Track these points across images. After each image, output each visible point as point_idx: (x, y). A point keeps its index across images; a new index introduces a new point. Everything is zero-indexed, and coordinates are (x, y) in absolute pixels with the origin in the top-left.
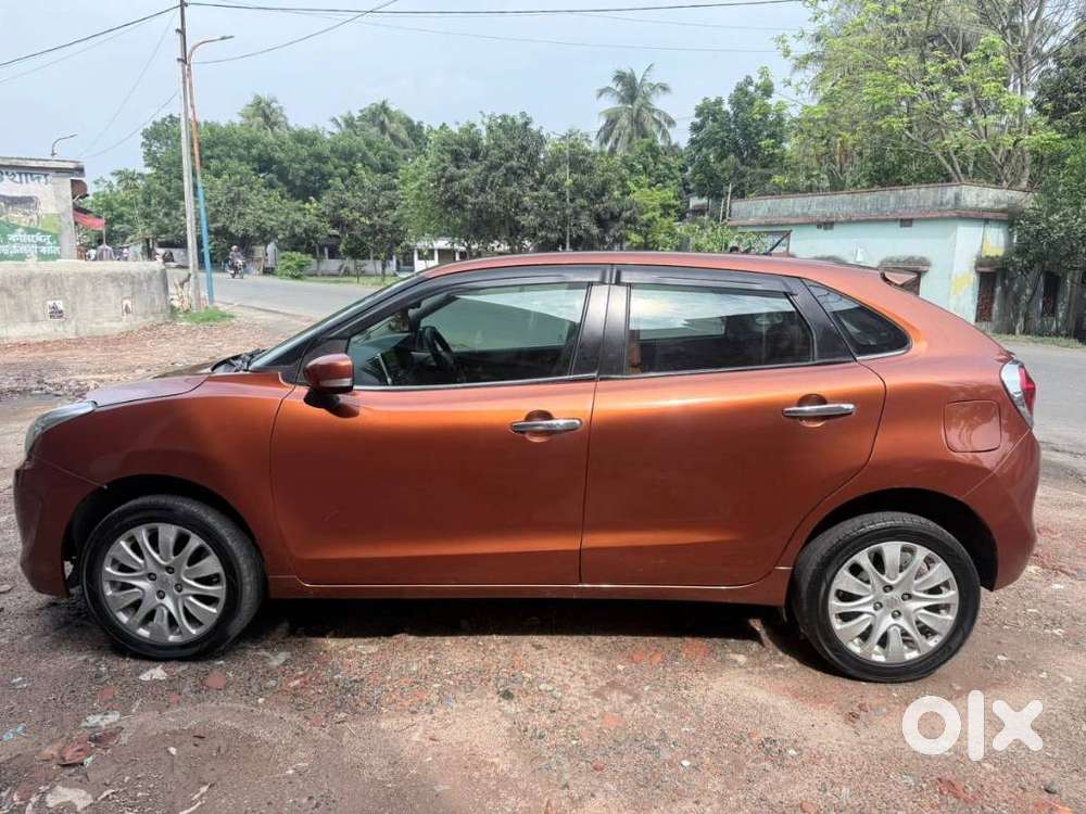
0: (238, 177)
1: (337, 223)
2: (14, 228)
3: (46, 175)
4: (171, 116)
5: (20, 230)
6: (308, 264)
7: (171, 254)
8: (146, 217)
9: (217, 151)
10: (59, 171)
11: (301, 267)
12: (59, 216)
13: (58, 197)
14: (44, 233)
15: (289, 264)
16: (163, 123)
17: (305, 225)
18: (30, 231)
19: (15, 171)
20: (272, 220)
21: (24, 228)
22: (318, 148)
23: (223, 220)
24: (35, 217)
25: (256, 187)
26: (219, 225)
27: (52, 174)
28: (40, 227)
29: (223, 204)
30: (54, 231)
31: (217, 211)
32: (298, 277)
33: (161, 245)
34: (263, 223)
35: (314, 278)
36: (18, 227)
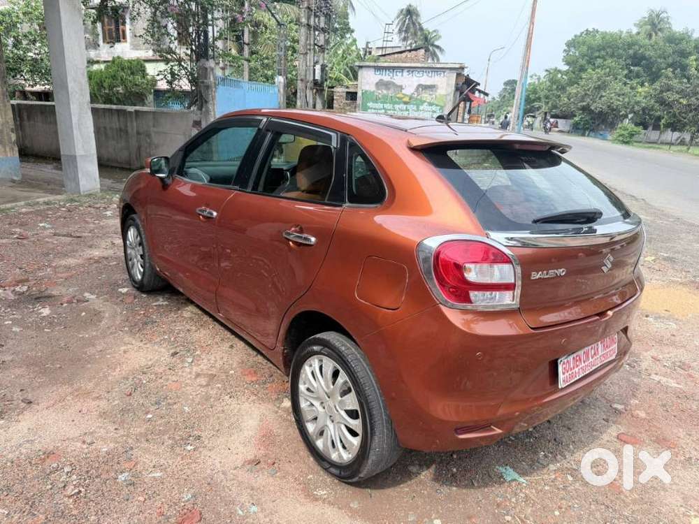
0: (608, 70)
1: (662, 102)
2: (423, 102)
3: (444, 72)
4: (587, 30)
5: (426, 104)
6: (638, 133)
7: (557, 122)
8: (546, 99)
9: (603, 53)
10: (451, 69)
11: (632, 135)
12: (446, 95)
13: (448, 84)
14: (437, 105)
15: (623, 132)
16: (581, 35)
17: (644, 105)
18: (431, 104)
19: (427, 70)
20: (619, 101)
21: (428, 103)
22: (683, 45)
23: (588, 100)
24: (434, 96)
25: (619, 77)
26: (584, 104)
27: (448, 71)
28: (436, 102)
29: (590, 90)
30: (442, 104)
31: (586, 94)
32: (627, 143)
33: (553, 117)
34: (612, 103)
35: (641, 144)
36: (425, 102)
